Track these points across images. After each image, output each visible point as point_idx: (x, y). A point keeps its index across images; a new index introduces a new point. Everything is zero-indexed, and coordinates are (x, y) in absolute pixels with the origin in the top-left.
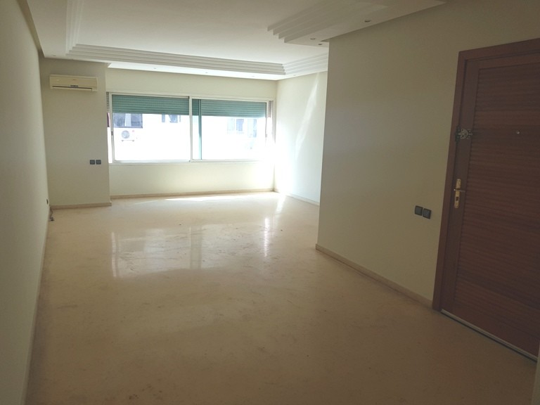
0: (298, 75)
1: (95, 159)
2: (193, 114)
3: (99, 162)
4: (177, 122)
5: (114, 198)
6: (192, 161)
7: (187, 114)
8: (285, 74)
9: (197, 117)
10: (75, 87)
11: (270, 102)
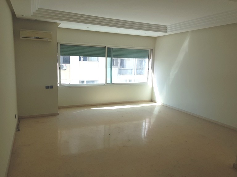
0: (175, 32)
1: (49, 85)
2: (108, 57)
3: (51, 87)
4: (86, 61)
5: (60, 108)
6: (106, 84)
7: (104, 56)
8: (166, 32)
9: (110, 58)
10: (37, 38)
11: (151, 49)
